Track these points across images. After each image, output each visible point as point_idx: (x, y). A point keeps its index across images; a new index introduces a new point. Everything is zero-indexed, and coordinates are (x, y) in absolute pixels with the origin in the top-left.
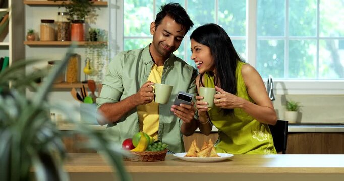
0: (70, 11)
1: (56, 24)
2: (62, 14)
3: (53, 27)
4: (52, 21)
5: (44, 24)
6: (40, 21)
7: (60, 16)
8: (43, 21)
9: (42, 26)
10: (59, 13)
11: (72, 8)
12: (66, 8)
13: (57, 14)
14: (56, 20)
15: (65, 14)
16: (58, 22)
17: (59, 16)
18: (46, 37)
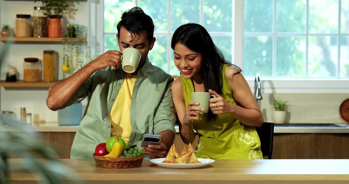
0: (47, 6)
1: (33, 19)
2: (39, 9)
3: (29, 23)
4: (28, 17)
5: (20, 19)
6: (15, 17)
7: (37, 11)
8: (18, 16)
9: (17, 21)
10: (35, 8)
11: (49, 3)
12: (43, 2)
13: (33, 8)
14: (32, 15)
15: (42, 8)
16: (34, 17)
17: (35, 11)
18: (22, 32)
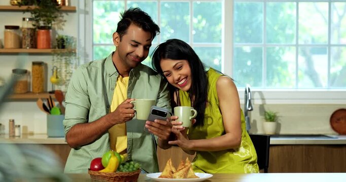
0: (36, 17)
1: (21, 30)
2: (28, 20)
3: (18, 34)
4: (16, 28)
5: (9, 30)
6: (4, 28)
7: (25, 22)
8: (7, 27)
9: (5, 33)
10: (24, 19)
11: (37, 14)
12: (32, 13)
13: (22, 19)
14: (21, 26)
15: (30, 19)
16: (23, 28)
17: (24, 22)
18: (10, 44)
